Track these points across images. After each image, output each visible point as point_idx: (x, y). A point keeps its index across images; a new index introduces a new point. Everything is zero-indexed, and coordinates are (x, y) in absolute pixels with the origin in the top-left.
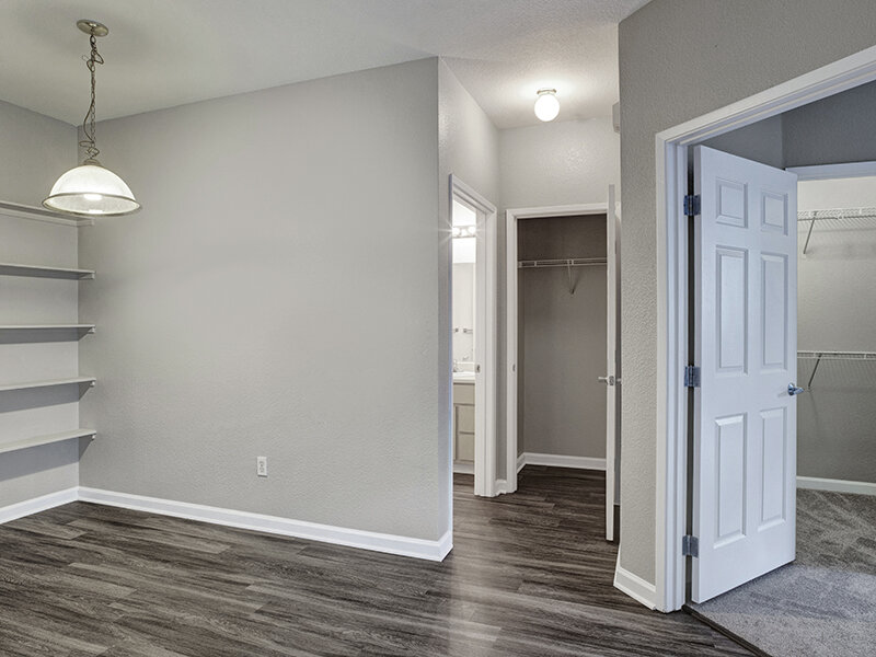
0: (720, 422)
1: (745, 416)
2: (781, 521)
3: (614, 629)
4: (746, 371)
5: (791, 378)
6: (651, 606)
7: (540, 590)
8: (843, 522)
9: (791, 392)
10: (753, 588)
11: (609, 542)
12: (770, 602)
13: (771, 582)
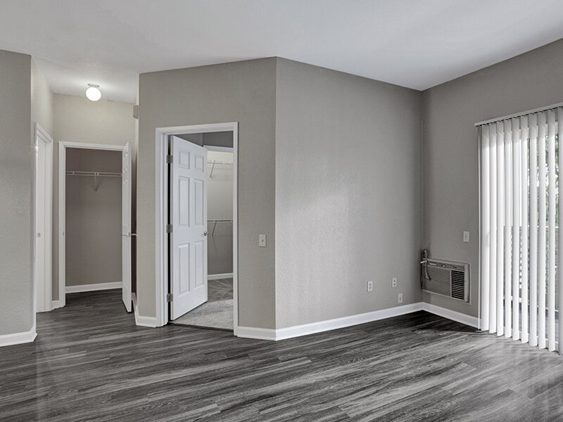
0: (180, 247)
1: (189, 244)
2: (202, 286)
3: (141, 336)
4: (189, 226)
5: (205, 229)
6: (155, 326)
7: (100, 335)
8: (225, 287)
9: (205, 234)
10: (193, 312)
11: (130, 313)
12: (200, 314)
13: (200, 309)
